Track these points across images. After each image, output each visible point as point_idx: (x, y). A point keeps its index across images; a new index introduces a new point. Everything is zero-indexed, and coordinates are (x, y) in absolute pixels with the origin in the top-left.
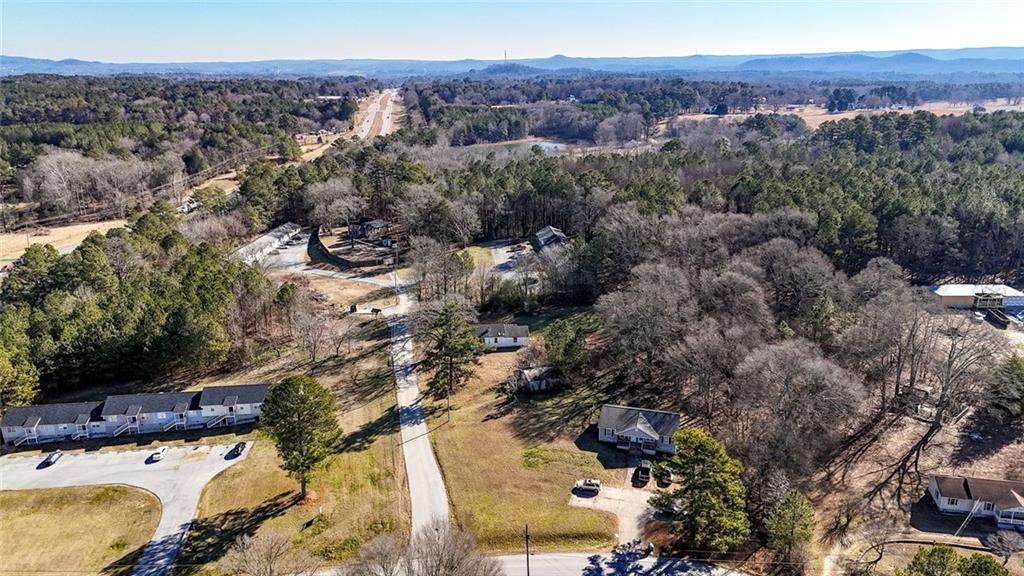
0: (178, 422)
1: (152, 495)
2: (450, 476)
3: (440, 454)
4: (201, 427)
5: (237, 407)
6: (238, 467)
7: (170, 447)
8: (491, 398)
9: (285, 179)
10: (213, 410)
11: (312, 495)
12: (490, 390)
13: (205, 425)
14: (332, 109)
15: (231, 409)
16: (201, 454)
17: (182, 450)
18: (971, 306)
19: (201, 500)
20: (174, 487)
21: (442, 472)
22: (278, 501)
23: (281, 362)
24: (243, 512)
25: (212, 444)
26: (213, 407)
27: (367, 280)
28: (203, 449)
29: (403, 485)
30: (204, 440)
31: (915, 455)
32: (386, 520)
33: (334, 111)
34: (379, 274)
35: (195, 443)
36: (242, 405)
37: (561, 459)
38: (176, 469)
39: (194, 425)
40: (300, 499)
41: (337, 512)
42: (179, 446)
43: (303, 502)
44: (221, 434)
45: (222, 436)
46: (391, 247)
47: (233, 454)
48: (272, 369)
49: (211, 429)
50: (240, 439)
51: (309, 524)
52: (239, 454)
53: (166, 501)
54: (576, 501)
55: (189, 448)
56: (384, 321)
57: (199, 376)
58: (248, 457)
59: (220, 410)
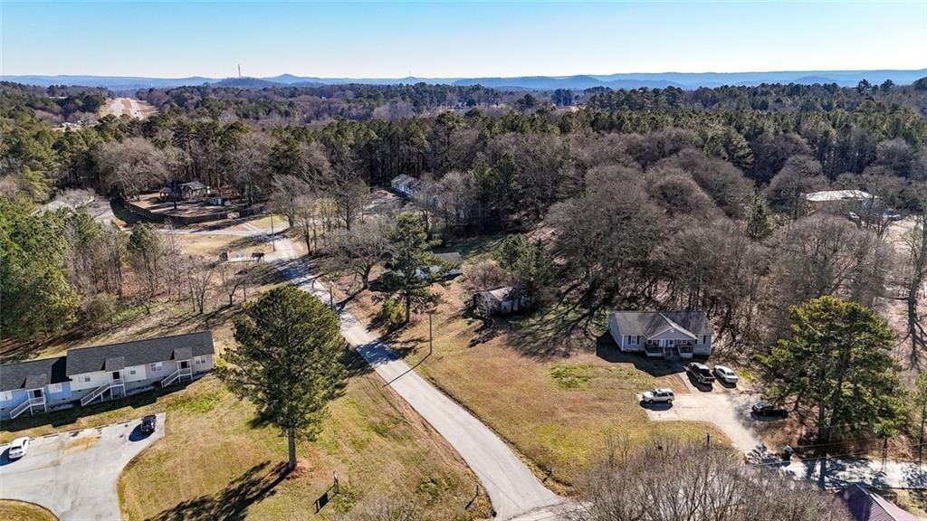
0: (32, 403)
1: (31, 507)
2: (479, 410)
3: (448, 389)
4: (71, 406)
5: (124, 372)
6: (160, 447)
7: (32, 438)
8: (461, 324)
9: (66, 143)
10: (88, 380)
11: (303, 462)
12: (455, 317)
13: (77, 403)
14: (74, 103)
15: (116, 376)
16: (85, 440)
17: (52, 439)
18: (840, 209)
19: (122, 500)
20: (66, 488)
21: (466, 408)
22: (254, 477)
23: (155, 320)
24: (203, 501)
25: (99, 426)
26: (88, 375)
27: (216, 232)
28: (88, 433)
29: (427, 430)
30: (83, 421)
31: (916, 326)
32: (436, 476)
33: (76, 104)
34: (229, 226)
35: (69, 426)
36: (132, 368)
37: (598, 374)
38: (56, 464)
39: (59, 405)
40: (287, 471)
41: (355, 477)
42: (45, 435)
43: (295, 473)
44: (107, 410)
45: (111, 413)
46: (223, 205)
47: (142, 432)
48: (146, 326)
49: (88, 406)
50: (142, 411)
51: (323, 501)
52: (152, 431)
53: (62, 510)
54: (655, 416)
55: (64, 435)
56: (270, 266)
57: (36, 347)
58: (168, 433)
59: (100, 379)
